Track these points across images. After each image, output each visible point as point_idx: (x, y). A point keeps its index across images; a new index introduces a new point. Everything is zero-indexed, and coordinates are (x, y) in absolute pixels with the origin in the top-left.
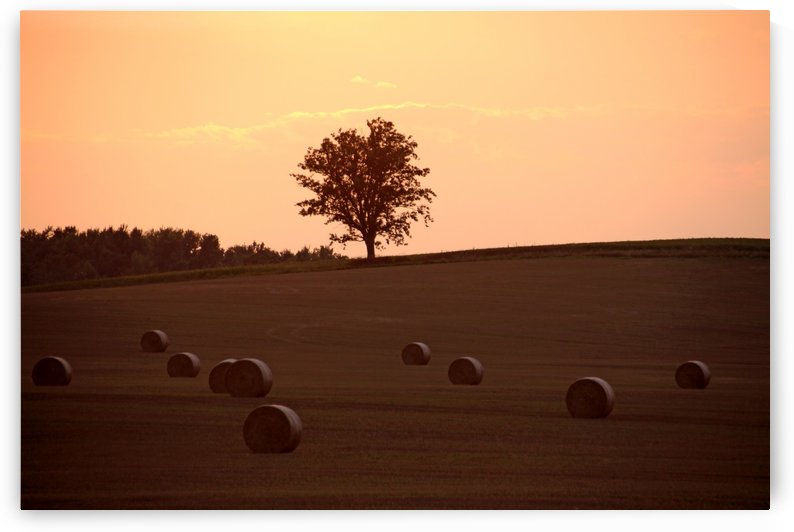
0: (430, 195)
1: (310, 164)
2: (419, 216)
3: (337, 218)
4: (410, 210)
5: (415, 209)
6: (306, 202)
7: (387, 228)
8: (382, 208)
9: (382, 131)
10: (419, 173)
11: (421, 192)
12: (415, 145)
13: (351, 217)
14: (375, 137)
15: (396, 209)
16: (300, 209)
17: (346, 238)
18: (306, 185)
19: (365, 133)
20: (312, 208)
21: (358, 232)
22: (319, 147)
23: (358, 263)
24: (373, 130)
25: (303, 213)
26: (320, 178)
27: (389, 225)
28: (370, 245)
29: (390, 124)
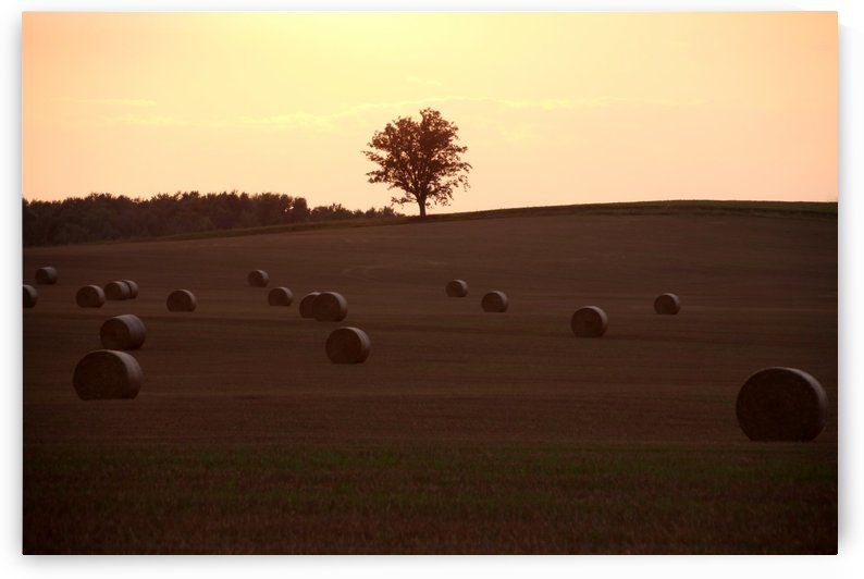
0: (468, 168)
1: (377, 143)
2: (459, 183)
3: (397, 185)
4: (452, 179)
5: (456, 178)
6: (373, 173)
7: (435, 193)
8: (431, 177)
9: (431, 118)
10: (459, 150)
11: (461, 165)
12: (457, 129)
13: (408, 184)
14: (426, 123)
15: (442, 178)
16: (369, 177)
17: (404, 200)
18: (373, 159)
19: (418, 120)
20: (379, 177)
21: (413, 196)
22: (383, 131)
23: (413, 219)
24: (424, 117)
25: (371, 181)
26: (384, 154)
27: (436, 190)
28: (422, 205)
29: (437, 113)
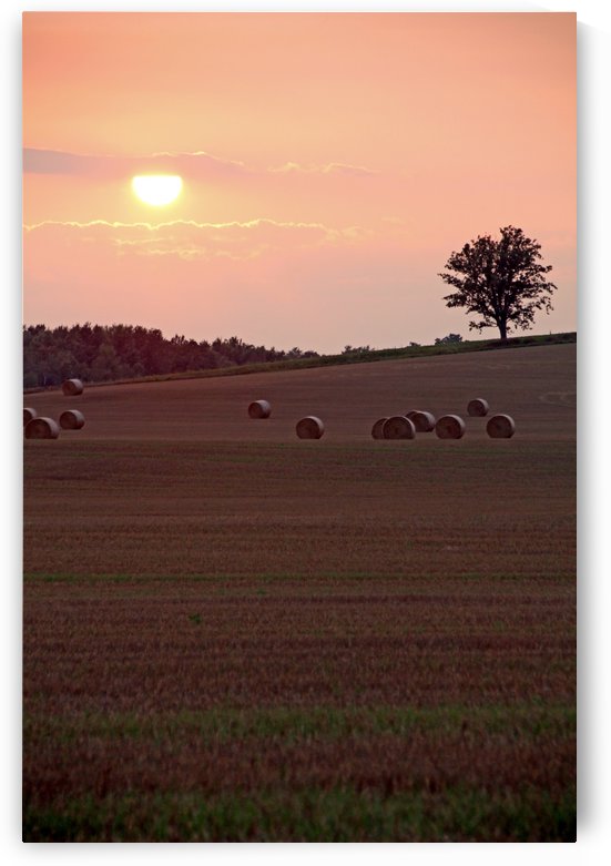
0: (552, 288)
1: (456, 264)
2: (542, 305)
3: (473, 309)
4: (534, 300)
5: (539, 299)
6: (451, 296)
7: (516, 316)
8: (511, 299)
9: (512, 237)
10: (543, 270)
11: (545, 286)
12: (539, 247)
13: (487, 308)
14: (506, 241)
15: (523, 300)
16: (446, 302)
17: (482, 325)
18: (450, 282)
19: (497, 238)
20: (457, 301)
21: (492, 319)
22: (460, 251)
23: (492, 344)
24: (505, 235)
25: (449, 305)
26: (461, 276)
27: (518, 313)
28: (504, 330)
29: (520, 231)
